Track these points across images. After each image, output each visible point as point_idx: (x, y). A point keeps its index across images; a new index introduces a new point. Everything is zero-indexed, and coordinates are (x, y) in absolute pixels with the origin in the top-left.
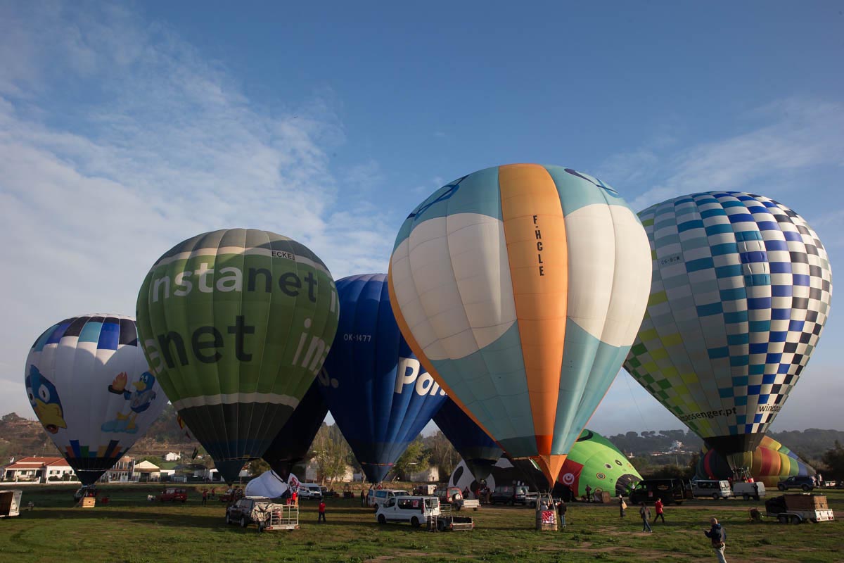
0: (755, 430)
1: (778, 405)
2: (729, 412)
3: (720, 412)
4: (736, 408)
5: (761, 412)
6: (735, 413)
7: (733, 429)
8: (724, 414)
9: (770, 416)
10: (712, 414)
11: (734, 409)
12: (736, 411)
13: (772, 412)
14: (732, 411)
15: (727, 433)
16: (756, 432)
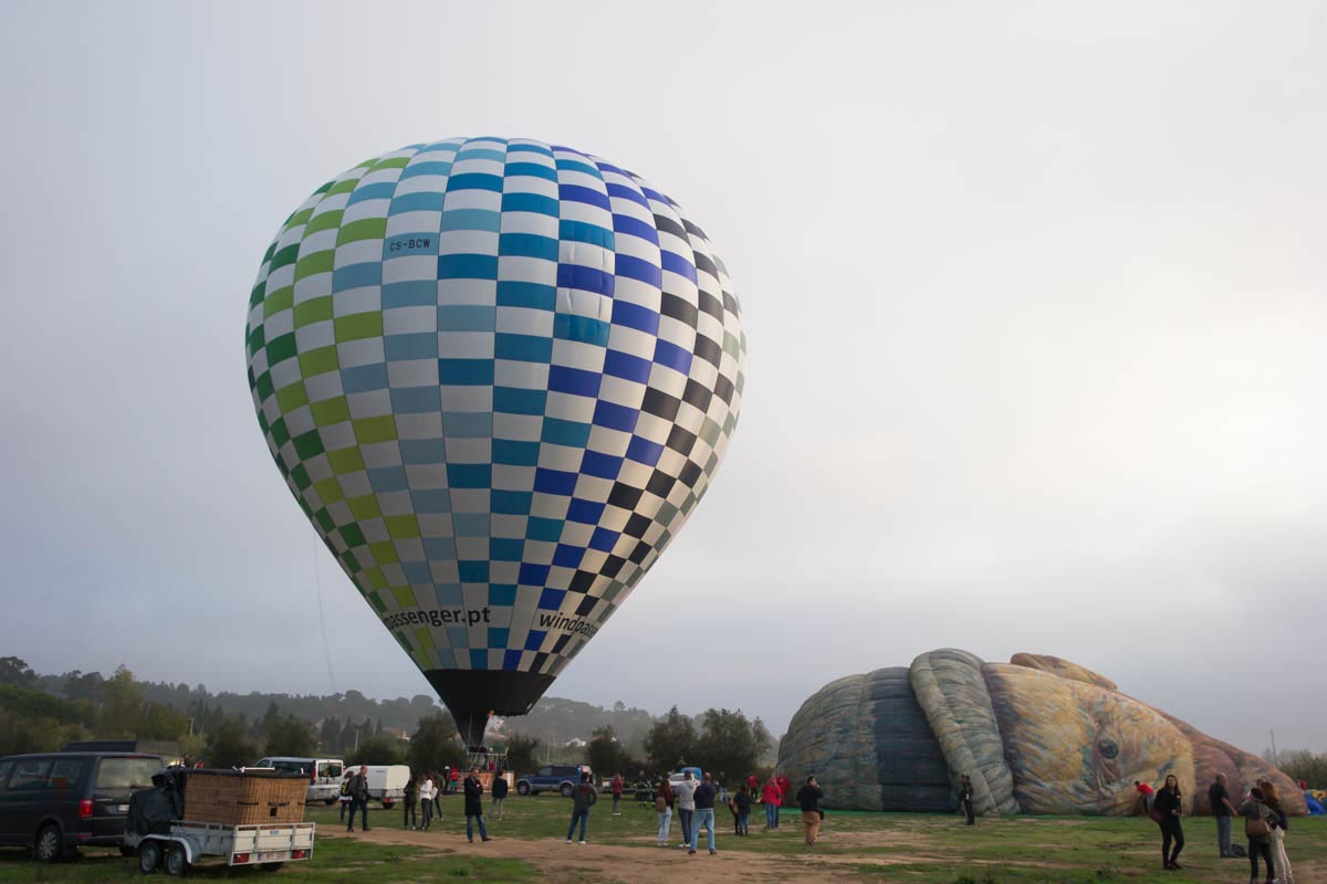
0: (525, 665)
1: (582, 619)
2: (474, 617)
3: (456, 613)
4: (492, 608)
5: (544, 628)
6: (487, 620)
7: (479, 655)
8: (464, 620)
9: (564, 640)
10: (439, 618)
11: (486, 611)
12: (490, 617)
13: (567, 633)
14: (482, 615)
15: (464, 663)
16: (527, 670)
